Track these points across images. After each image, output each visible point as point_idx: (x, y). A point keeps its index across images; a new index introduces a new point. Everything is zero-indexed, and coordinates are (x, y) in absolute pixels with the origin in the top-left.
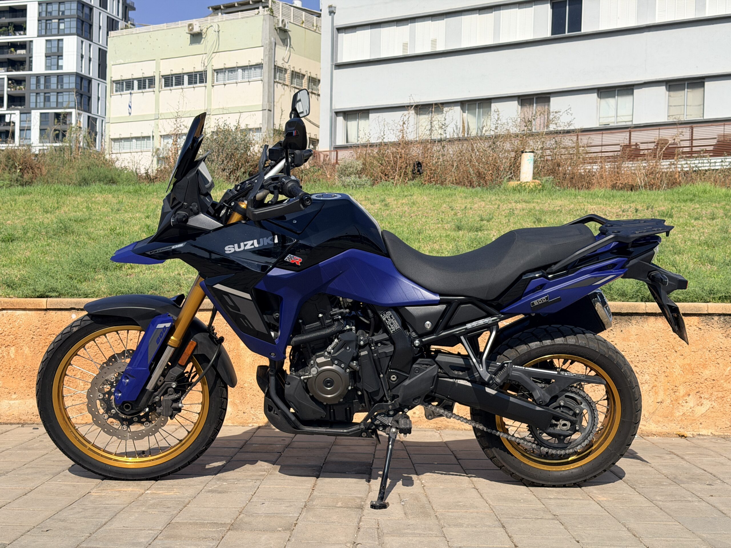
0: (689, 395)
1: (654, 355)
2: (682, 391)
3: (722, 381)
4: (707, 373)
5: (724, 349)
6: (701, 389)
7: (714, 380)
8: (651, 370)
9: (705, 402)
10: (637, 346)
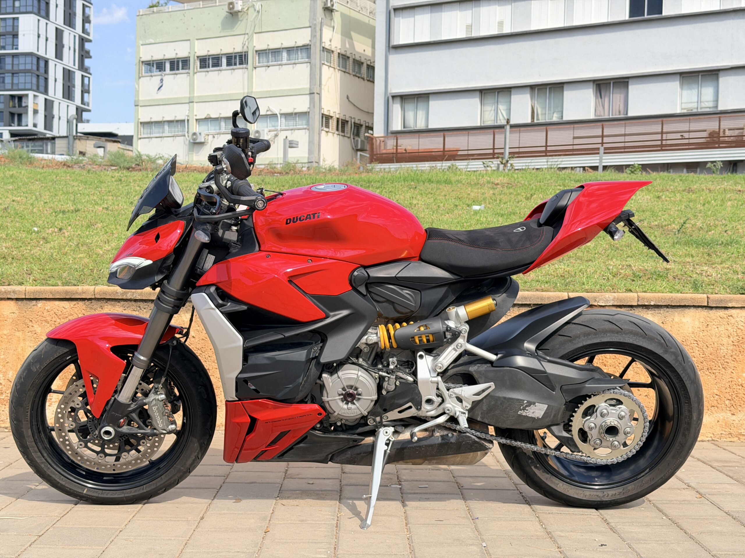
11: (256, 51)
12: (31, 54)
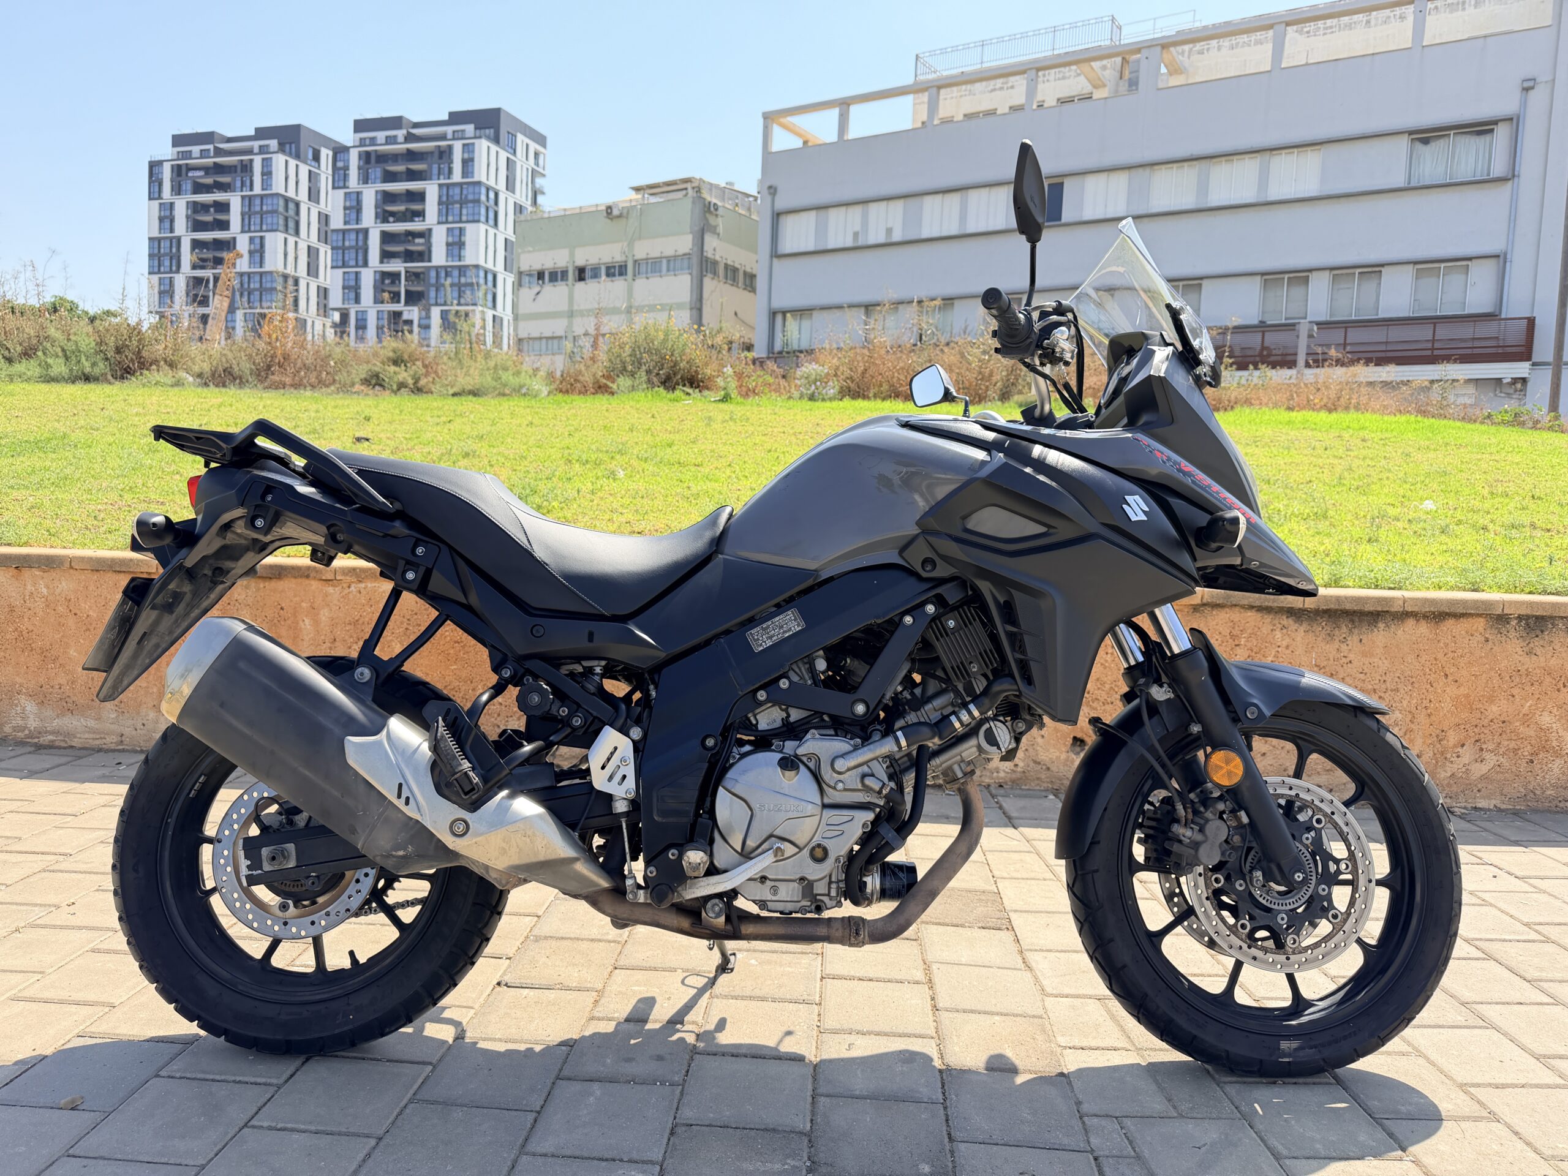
0: (1463, 745)
1: (1412, 680)
2: (1452, 738)
3: (1518, 724)
4: (1494, 710)
5: (1523, 671)
6: (1482, 735)
7: (1504, 722)
8: (1405, 703)
9: (1487, 756)
10: (1385, 665)
11: (635, 261)
12: (477, 267)
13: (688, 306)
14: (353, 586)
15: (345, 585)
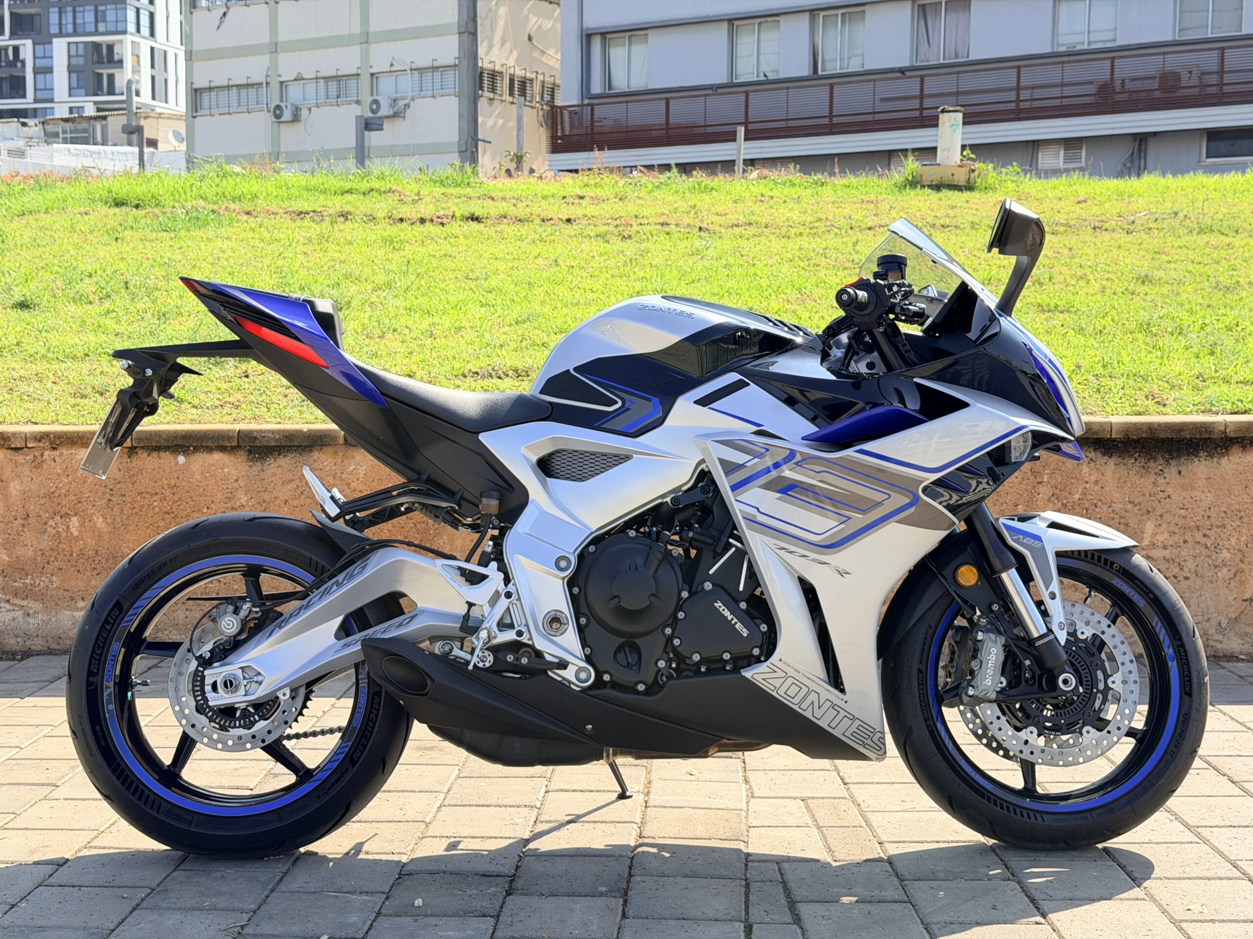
10: (1208, 498)
13: (456, 31)
14: (46, 453)
15: (37, 454)
